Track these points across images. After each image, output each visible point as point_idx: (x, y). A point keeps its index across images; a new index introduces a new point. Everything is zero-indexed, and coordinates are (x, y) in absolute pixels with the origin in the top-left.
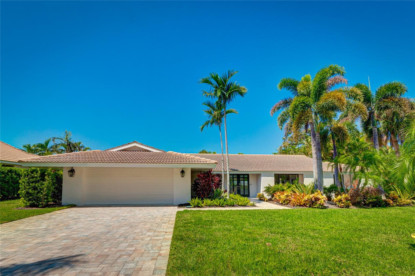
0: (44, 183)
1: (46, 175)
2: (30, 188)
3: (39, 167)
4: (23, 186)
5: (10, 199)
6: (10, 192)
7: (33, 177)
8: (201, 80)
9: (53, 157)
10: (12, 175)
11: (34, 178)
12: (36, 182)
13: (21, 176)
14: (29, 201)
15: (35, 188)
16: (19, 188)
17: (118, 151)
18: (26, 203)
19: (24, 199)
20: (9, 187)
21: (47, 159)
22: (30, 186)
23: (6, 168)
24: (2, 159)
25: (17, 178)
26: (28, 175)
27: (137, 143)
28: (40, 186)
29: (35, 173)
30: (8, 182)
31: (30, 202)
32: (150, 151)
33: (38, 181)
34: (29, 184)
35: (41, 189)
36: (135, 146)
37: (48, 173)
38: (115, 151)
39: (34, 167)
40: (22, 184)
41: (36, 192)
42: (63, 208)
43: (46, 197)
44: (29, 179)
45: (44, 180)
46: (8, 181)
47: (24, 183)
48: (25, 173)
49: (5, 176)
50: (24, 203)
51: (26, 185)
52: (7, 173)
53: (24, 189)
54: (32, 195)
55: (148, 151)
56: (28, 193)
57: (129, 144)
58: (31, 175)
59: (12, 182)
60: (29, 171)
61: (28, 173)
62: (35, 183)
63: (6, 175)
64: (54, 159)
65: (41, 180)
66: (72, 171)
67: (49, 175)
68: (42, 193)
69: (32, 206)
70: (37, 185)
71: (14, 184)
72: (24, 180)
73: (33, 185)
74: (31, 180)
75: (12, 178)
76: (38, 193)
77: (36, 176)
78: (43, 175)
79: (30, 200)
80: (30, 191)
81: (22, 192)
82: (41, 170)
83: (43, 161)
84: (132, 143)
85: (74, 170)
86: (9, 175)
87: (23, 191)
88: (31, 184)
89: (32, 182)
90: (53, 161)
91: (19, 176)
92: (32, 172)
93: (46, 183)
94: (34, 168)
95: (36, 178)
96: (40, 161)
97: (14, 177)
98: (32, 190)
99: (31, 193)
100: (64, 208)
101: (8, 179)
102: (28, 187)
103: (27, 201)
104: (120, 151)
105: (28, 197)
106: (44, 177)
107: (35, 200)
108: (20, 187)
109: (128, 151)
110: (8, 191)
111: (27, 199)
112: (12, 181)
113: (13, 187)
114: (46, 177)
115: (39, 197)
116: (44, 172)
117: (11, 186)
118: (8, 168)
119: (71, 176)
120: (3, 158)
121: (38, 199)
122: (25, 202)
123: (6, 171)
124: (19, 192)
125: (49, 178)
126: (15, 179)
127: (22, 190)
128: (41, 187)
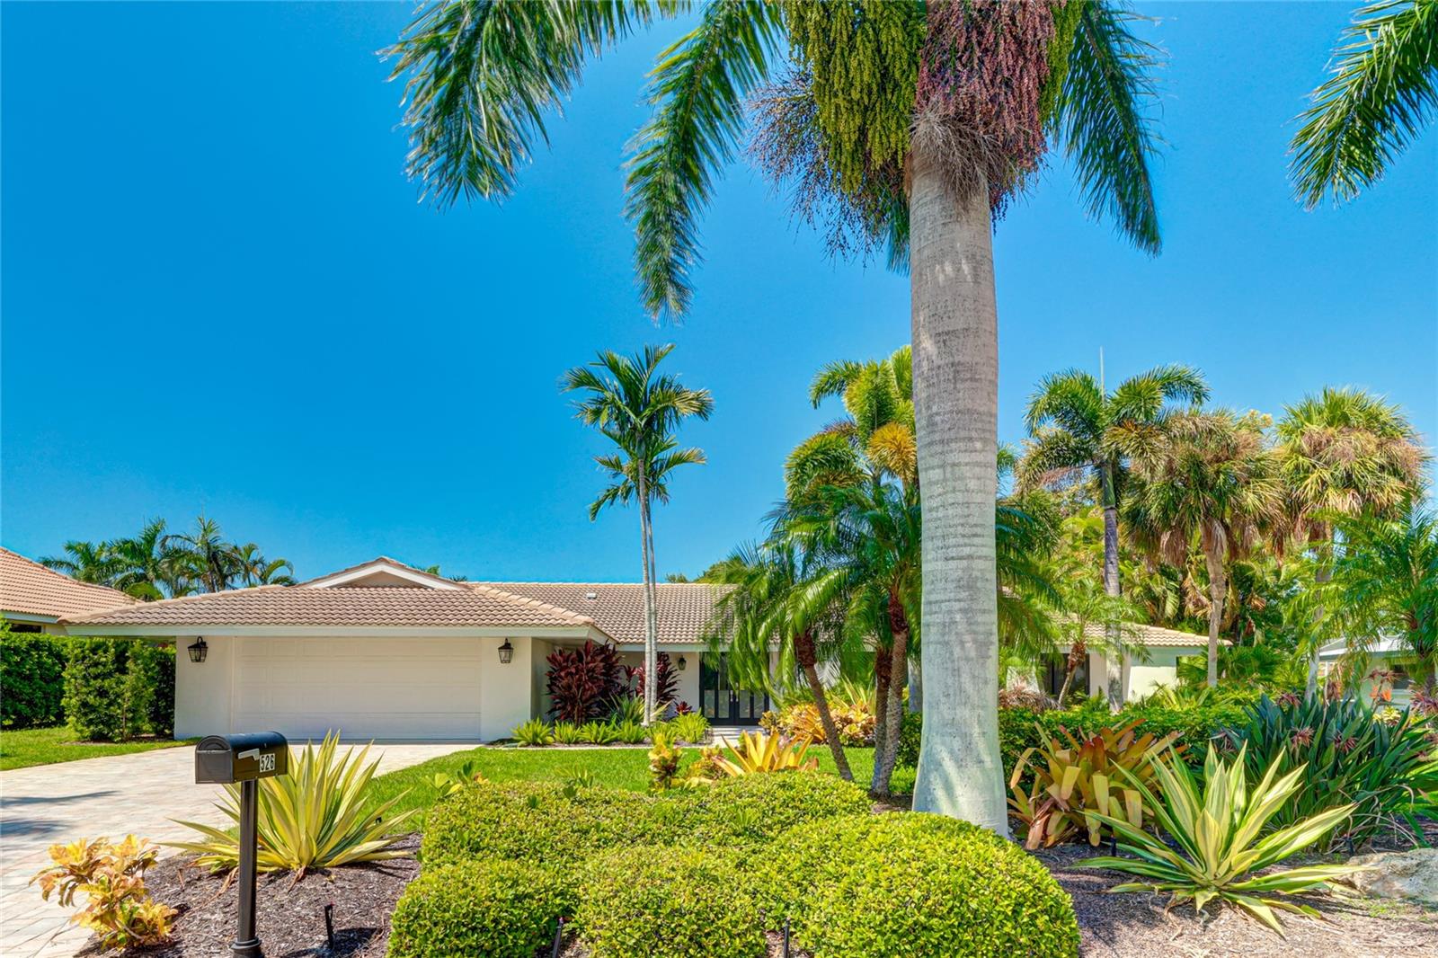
0: (124, 678)
1: (128, 658)
2: (90, 693)
3: (113, 637)
4: (72, 687)
5: (39, 726)
6: (36, 705)
7: (96, 664)
8: (566, 376)
9: (146, 610)
10: (40, 656)
11: (100, 667)
12: (104, 676)
13: (68, 660)
14: (88, 726)
15: (102, 693)
16: (64, 692)
17: (331, 587)
18: (81, 732)
19: (77, 722)
20: (34, 690)
21: (131, 615)
22: (89, 686)
23: (24, 635)
24: (9, 608)
25: (54, 664)
26: (84, 658)
27: (387, 562)
28: (114, 685)
29: (100, 652)
30: (29, 678)
31: (92, 728)
32: (426, 588)
33: (110, 674)
34: (88, 681)
35: (118, 696)
36: (382, 573)
37: (133, 653)
38: (324, 589)
39: (100, 637)
40: (69, 682)
41: (106, 701)
42: (174, 743)
43: (131, 715)
44: (86, 670)
45: (124, 671)
46: (31, 675)
47: (76, 678)
48: (76, 651)
49: (22, 659)
50: (77, 730)
51: (80, 684)
52: (28, 652)
53: (76, 695)
54: (94, 711)
55: (420, 586)
56: (85, 704)
57: (364, 566)
58: (92, 658)
59: (41, 678)
60: (86, 646)
61: (83, 652)
62: (103, 680)
63: (24, 656)
64: (149, 616)
65: (117, 670)
66: (200, 647)
67: (136, 657)
68: (120, 706)
69: (98, 738)
70: (106, 683)
71: (47, 682)
72: (74, 671)
73: (98, 685)
74: (92, 670)
75: (40, 665)
76: (110, 704)
77: (104, 659)
78: (121, 659)
79: (90, 722)
80: (91, 699)
81: (70, 702)
82: (117, 645)
83: (121, 621)
84: (372, 564)
85: (204, 644)
86: (32, 655)
87: (73, 701)
88: (92, 682)
89: (96, 677)
90: (147, 621)
91: (61, 659)
92: (94, 651)
93: (129, 680)
94: (101, 640)
95: (104, 665)
96: (112, 621)
97: (45, 663)
98: (95, 697)
99: (92, 706)
100: (178, 744)
101: (29, 670)
102: (84, 690)
103: (83, 725)
104: (339, 586)
105: (85, 714)
106: (125, 662)
107: (102, 723)
108: (65, 688)
109: (361, 587)
110: (30, 703)
111: (83, 720)
112: (41, 675)
113: (44, 693)
114: (130, 664)
115: (112, 716)
116: (125, 651)
117: (40, 688)
118: (30, 637)
119: (198, 660)
120: (10, 602)
121: (110, 721)
122: (80, 728)
123: (24, 647)
124: (63, 702)
125: (137, 665)
126: (49, 670)
127: (71, 698)
128: (117, 690)
